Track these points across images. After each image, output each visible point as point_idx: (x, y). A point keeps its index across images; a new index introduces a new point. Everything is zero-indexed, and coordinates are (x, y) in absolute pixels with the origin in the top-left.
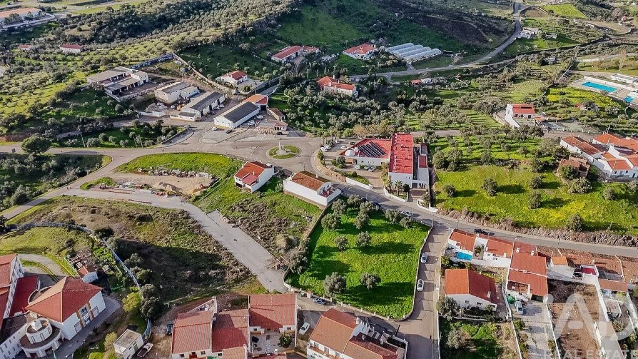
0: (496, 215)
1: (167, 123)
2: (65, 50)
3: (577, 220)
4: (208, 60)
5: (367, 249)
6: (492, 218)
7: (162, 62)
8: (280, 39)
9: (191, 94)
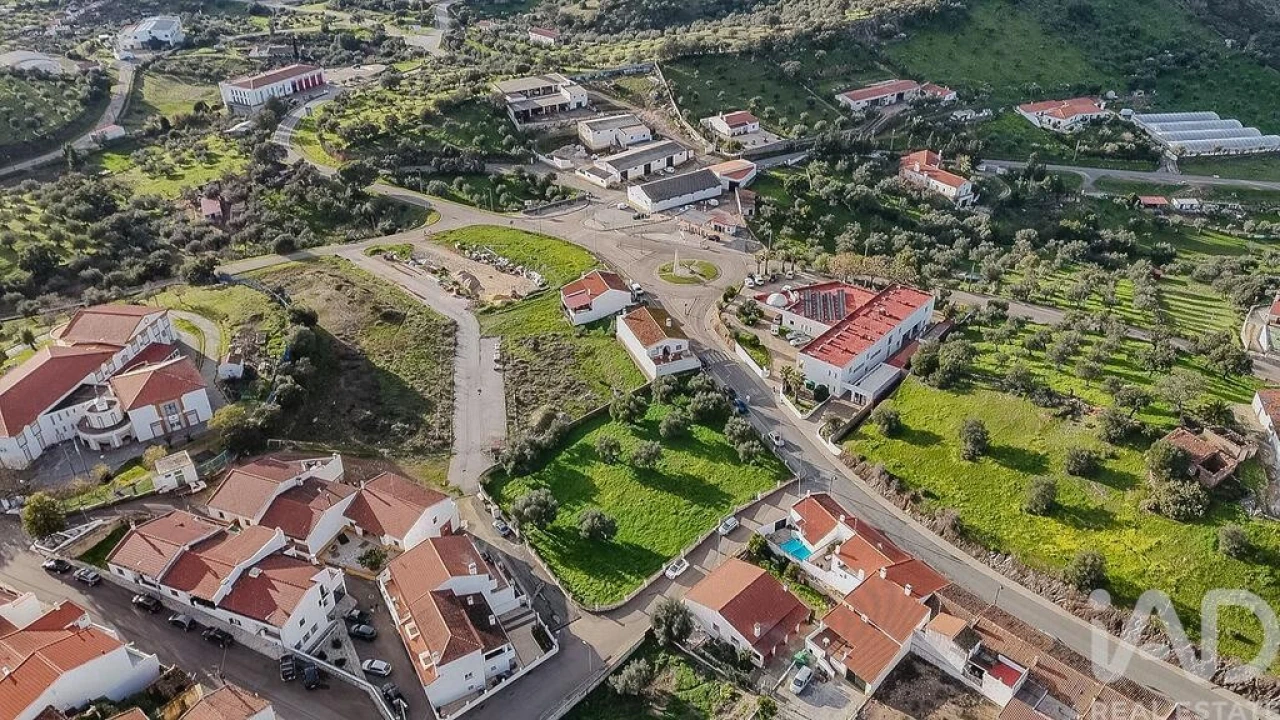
0: (938, 499)
1: (562, 180)
2: (534, 37)
3: (1085, 565)
4: (708, 82)
5: (648, 476)
6: (926, 501)
7: (629, 75)
8: (887, 62)
9: (635, 140)
